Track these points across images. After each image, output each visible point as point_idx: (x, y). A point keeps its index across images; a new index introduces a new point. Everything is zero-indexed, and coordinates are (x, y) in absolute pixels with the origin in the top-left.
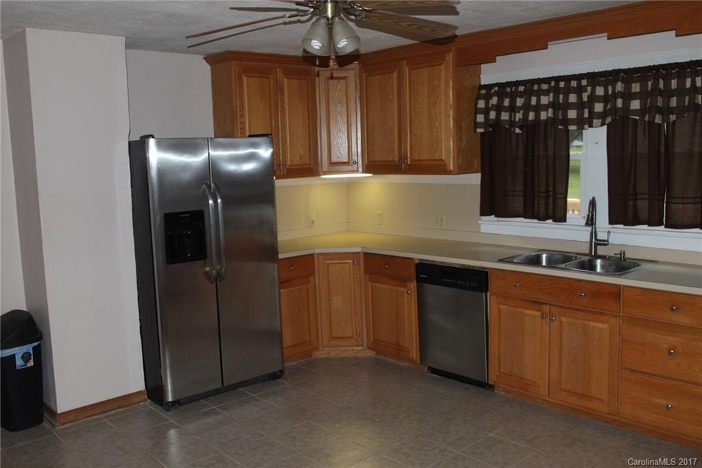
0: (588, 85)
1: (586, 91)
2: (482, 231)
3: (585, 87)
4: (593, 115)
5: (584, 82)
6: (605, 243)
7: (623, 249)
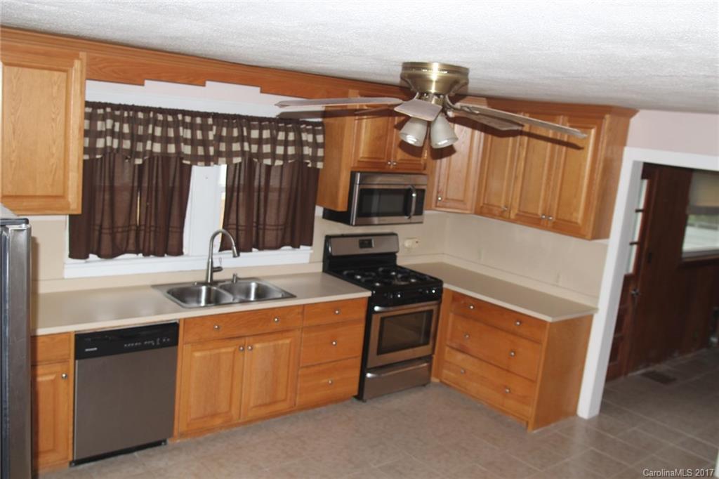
0: (213, 124)
1: (211, 130)
2: (66, 277)
3: (211, 126)
4: (218, 154)
5: (210, 121)
6: (219, 269)
7: (234, 272)
